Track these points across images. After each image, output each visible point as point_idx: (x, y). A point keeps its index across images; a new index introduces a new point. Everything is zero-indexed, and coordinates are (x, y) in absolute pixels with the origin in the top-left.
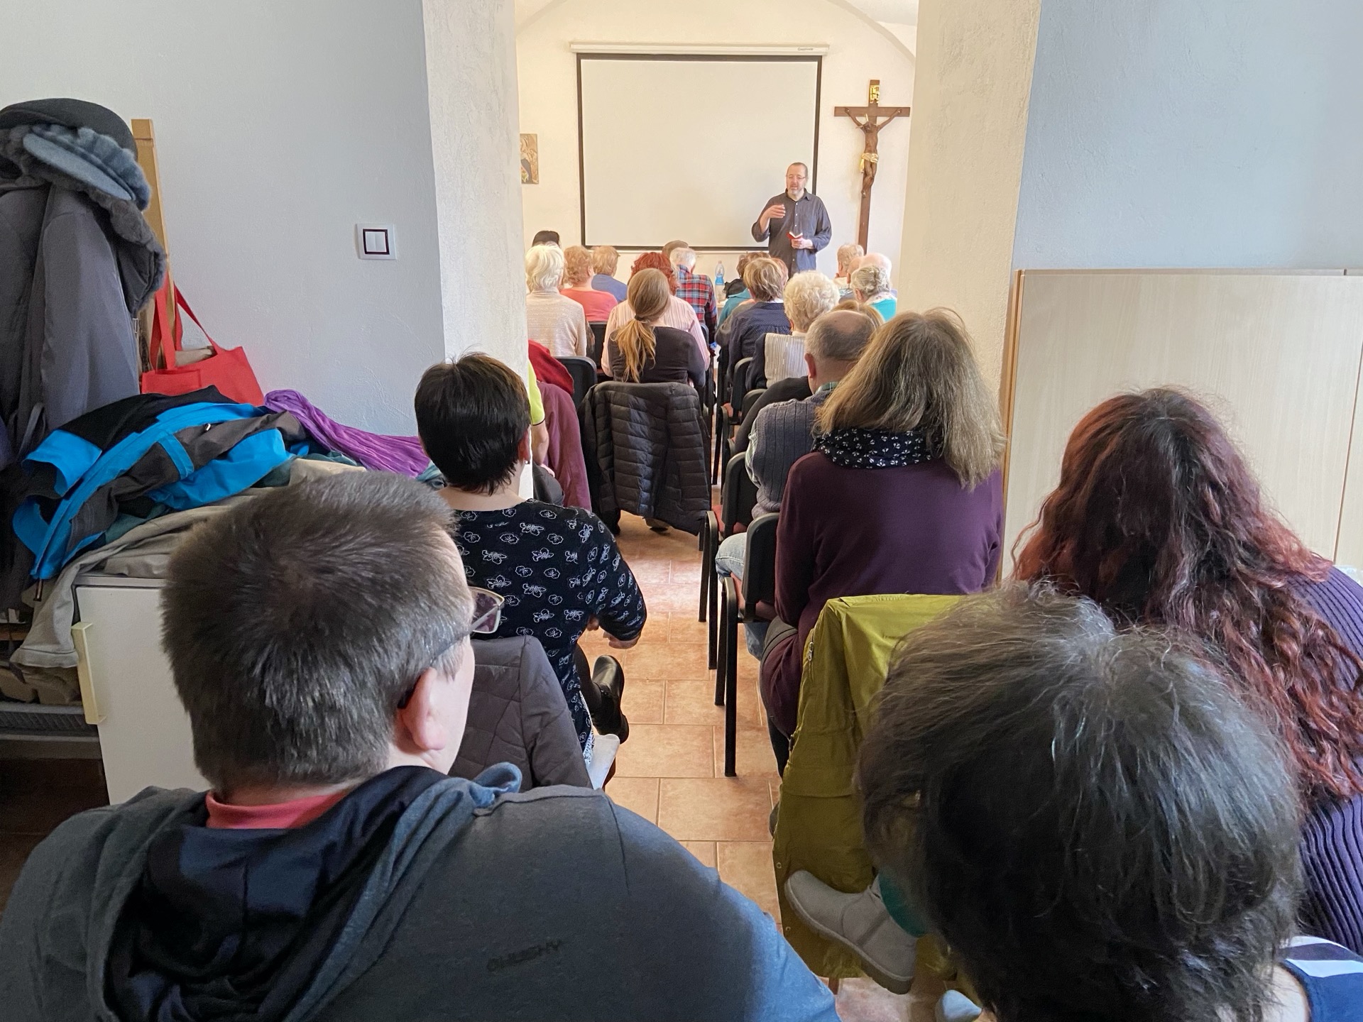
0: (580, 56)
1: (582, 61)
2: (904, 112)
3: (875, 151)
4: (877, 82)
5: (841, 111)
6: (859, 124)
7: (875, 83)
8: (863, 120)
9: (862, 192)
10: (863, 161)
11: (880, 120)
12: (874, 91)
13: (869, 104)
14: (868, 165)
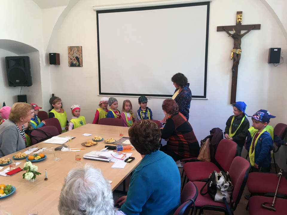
0: (98, 12)
1: (99, 14)
2: (257, 27)
3: (240, 48)
4: (241, 12)
5: (220, 29)
6: (230, 34)
7: (239, 13)
8: (232, 32)
9: (232, 69)
10: (232, 53)
11: (243, 32)
12: (239, 17)
13: (237, 24)
14: (236, 55)
